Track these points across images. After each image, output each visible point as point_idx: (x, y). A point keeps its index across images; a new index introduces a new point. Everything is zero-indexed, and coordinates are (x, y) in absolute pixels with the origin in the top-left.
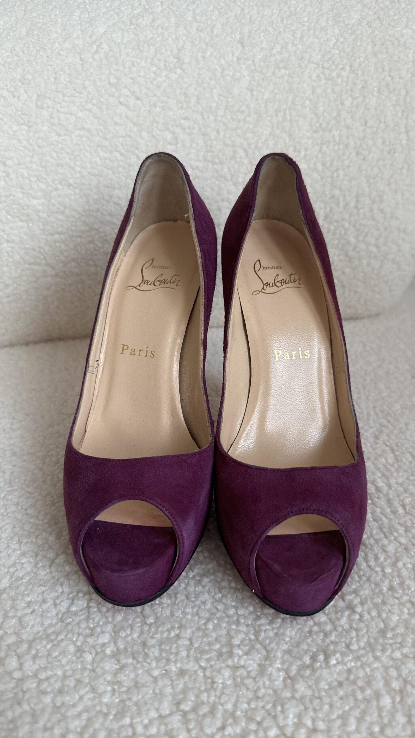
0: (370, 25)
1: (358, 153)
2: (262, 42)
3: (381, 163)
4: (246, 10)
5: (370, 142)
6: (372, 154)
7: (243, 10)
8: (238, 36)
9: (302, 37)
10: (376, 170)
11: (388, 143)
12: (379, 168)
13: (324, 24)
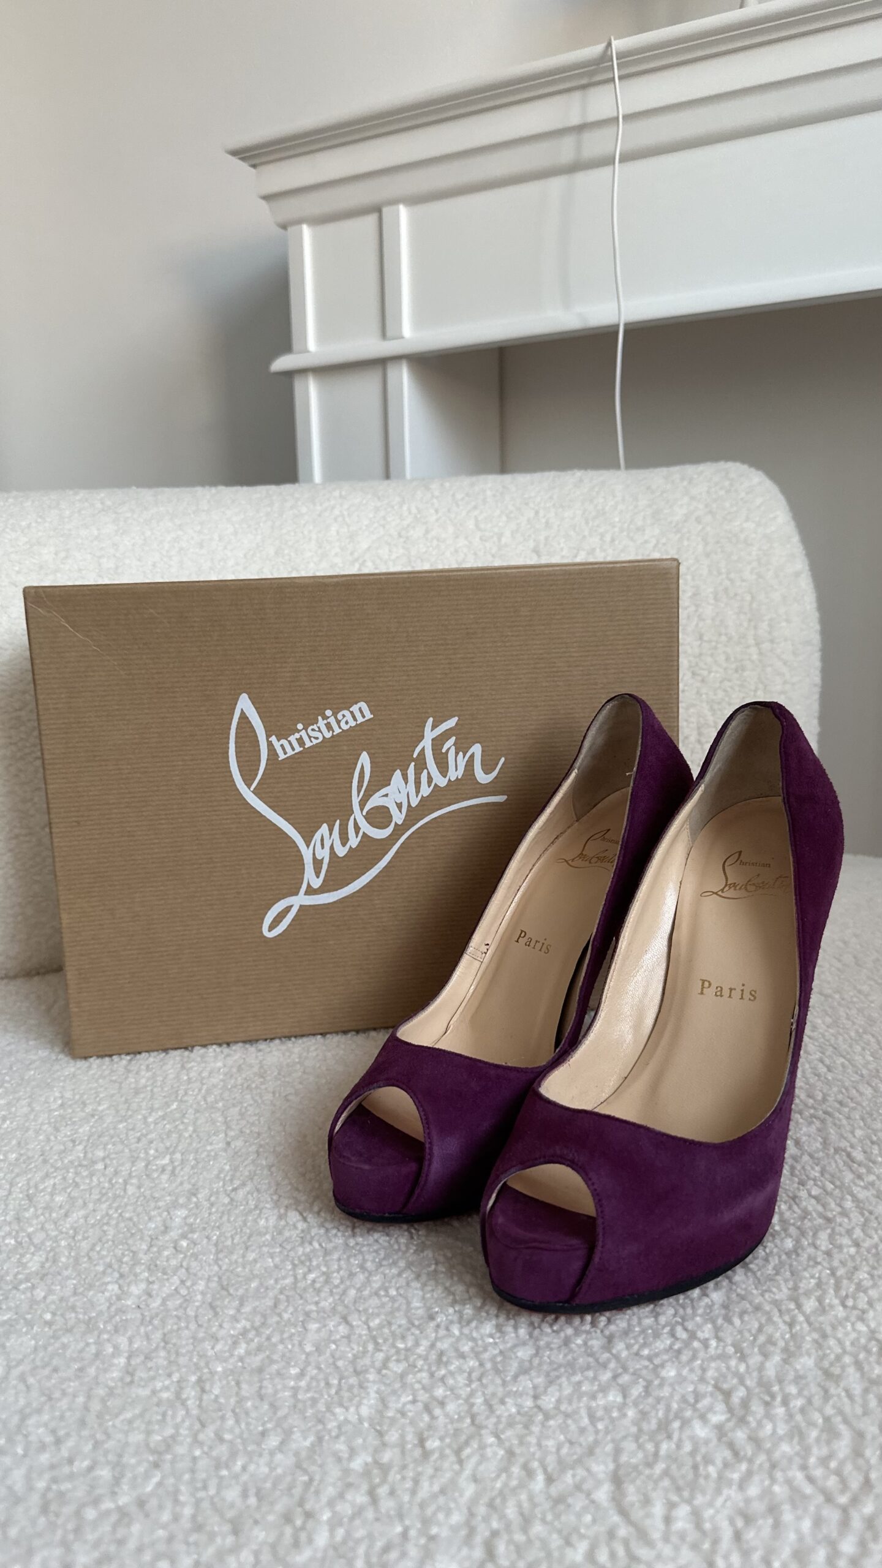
0: (698, 520)
1: (694, 674)
2: (562, 549)
3: (727, 684)
4: (542, 513)
5: (709, 659)
6: (713, 674)
7: (537, 513)
8: (531, 544)
9: (613, 540)
10: (721, 694)
11: (733, 659)
12: (725, 691)
13: (640, 523)
